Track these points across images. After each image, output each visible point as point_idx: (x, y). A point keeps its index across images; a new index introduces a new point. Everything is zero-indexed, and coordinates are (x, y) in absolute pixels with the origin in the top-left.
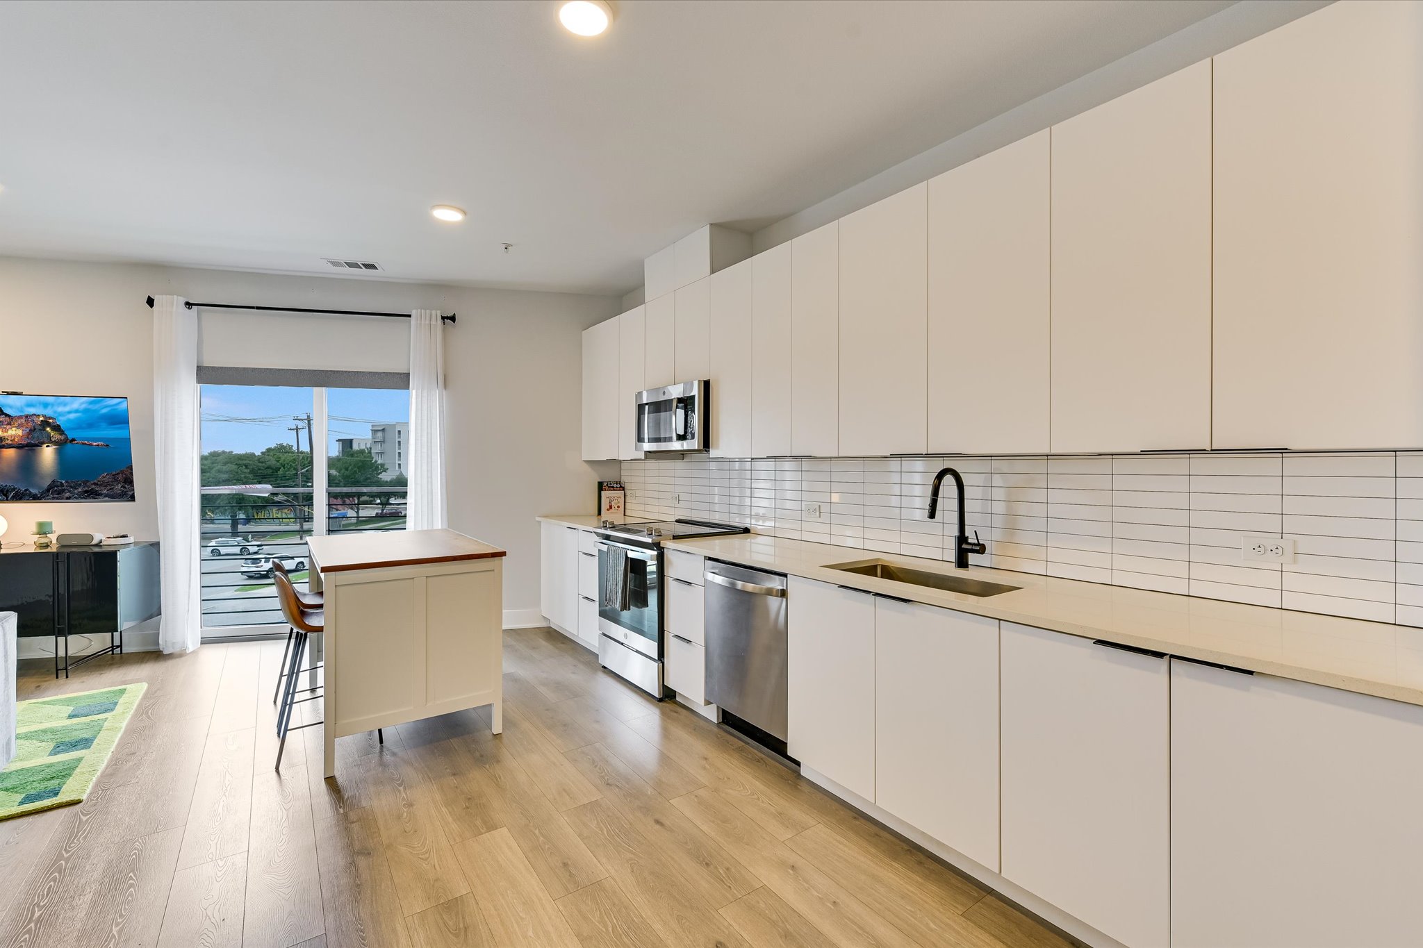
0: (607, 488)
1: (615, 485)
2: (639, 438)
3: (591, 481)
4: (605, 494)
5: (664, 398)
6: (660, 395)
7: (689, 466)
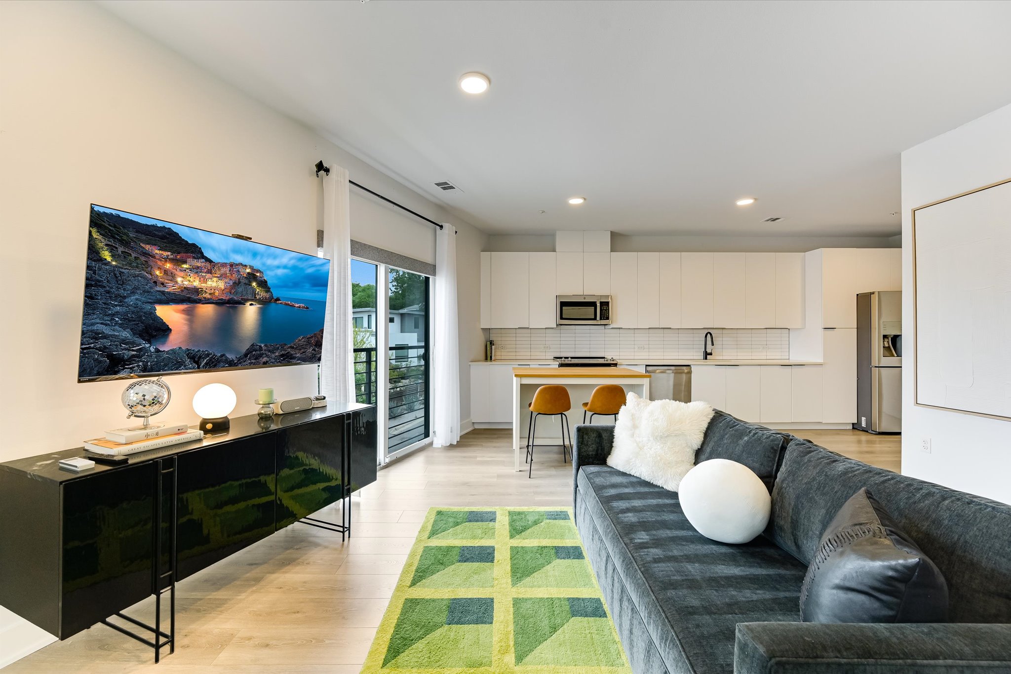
2: (562, 318)
3: (483, 341)
4: (493, 347)
5: (585, 300)
6: (582, 298)
7: (558, 331)
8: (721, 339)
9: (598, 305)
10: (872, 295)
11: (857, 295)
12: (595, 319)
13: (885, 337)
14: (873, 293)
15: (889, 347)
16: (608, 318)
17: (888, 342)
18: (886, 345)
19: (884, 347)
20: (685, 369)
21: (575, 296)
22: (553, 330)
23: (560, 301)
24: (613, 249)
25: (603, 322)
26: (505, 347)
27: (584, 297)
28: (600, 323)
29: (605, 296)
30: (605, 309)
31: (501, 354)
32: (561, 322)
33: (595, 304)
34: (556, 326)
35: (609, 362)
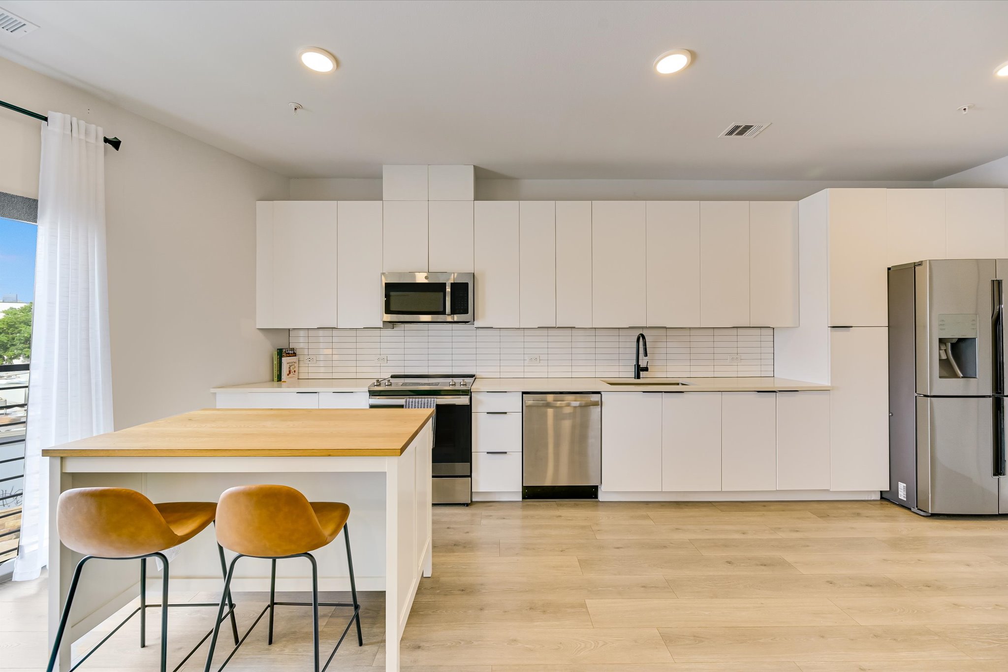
0: (286, 355)
1: (290, 352)
2: (388, 311)
3: (265, 349)
4: (285, 360)
5: (426, 281)
6: (421, 278)
7: (402, 333)
8: (664, 345)
9: (448, 289)
10: (917, 268)
11: (889, 269)
12: (444, 313)
13: (942, 341)
14: (920, 264)
15: (948, 360)
16: (466, 311)
17: (945, 350)
18: (944, 357)
19: (940, 360)
20: (595, 398)
21: (412, 273)
22: (377, 332)
23: (386, 283)
24: (479, 195)
25: (456, 318)
26: (315, 359)
27: (426, 275)
28: (452, 319)
29: (460, 274)
30: (461, 295)
31: (306, 370)
32: (388, 317)
33: (441, 287)
34: (381, 325)
35: (457, 387)
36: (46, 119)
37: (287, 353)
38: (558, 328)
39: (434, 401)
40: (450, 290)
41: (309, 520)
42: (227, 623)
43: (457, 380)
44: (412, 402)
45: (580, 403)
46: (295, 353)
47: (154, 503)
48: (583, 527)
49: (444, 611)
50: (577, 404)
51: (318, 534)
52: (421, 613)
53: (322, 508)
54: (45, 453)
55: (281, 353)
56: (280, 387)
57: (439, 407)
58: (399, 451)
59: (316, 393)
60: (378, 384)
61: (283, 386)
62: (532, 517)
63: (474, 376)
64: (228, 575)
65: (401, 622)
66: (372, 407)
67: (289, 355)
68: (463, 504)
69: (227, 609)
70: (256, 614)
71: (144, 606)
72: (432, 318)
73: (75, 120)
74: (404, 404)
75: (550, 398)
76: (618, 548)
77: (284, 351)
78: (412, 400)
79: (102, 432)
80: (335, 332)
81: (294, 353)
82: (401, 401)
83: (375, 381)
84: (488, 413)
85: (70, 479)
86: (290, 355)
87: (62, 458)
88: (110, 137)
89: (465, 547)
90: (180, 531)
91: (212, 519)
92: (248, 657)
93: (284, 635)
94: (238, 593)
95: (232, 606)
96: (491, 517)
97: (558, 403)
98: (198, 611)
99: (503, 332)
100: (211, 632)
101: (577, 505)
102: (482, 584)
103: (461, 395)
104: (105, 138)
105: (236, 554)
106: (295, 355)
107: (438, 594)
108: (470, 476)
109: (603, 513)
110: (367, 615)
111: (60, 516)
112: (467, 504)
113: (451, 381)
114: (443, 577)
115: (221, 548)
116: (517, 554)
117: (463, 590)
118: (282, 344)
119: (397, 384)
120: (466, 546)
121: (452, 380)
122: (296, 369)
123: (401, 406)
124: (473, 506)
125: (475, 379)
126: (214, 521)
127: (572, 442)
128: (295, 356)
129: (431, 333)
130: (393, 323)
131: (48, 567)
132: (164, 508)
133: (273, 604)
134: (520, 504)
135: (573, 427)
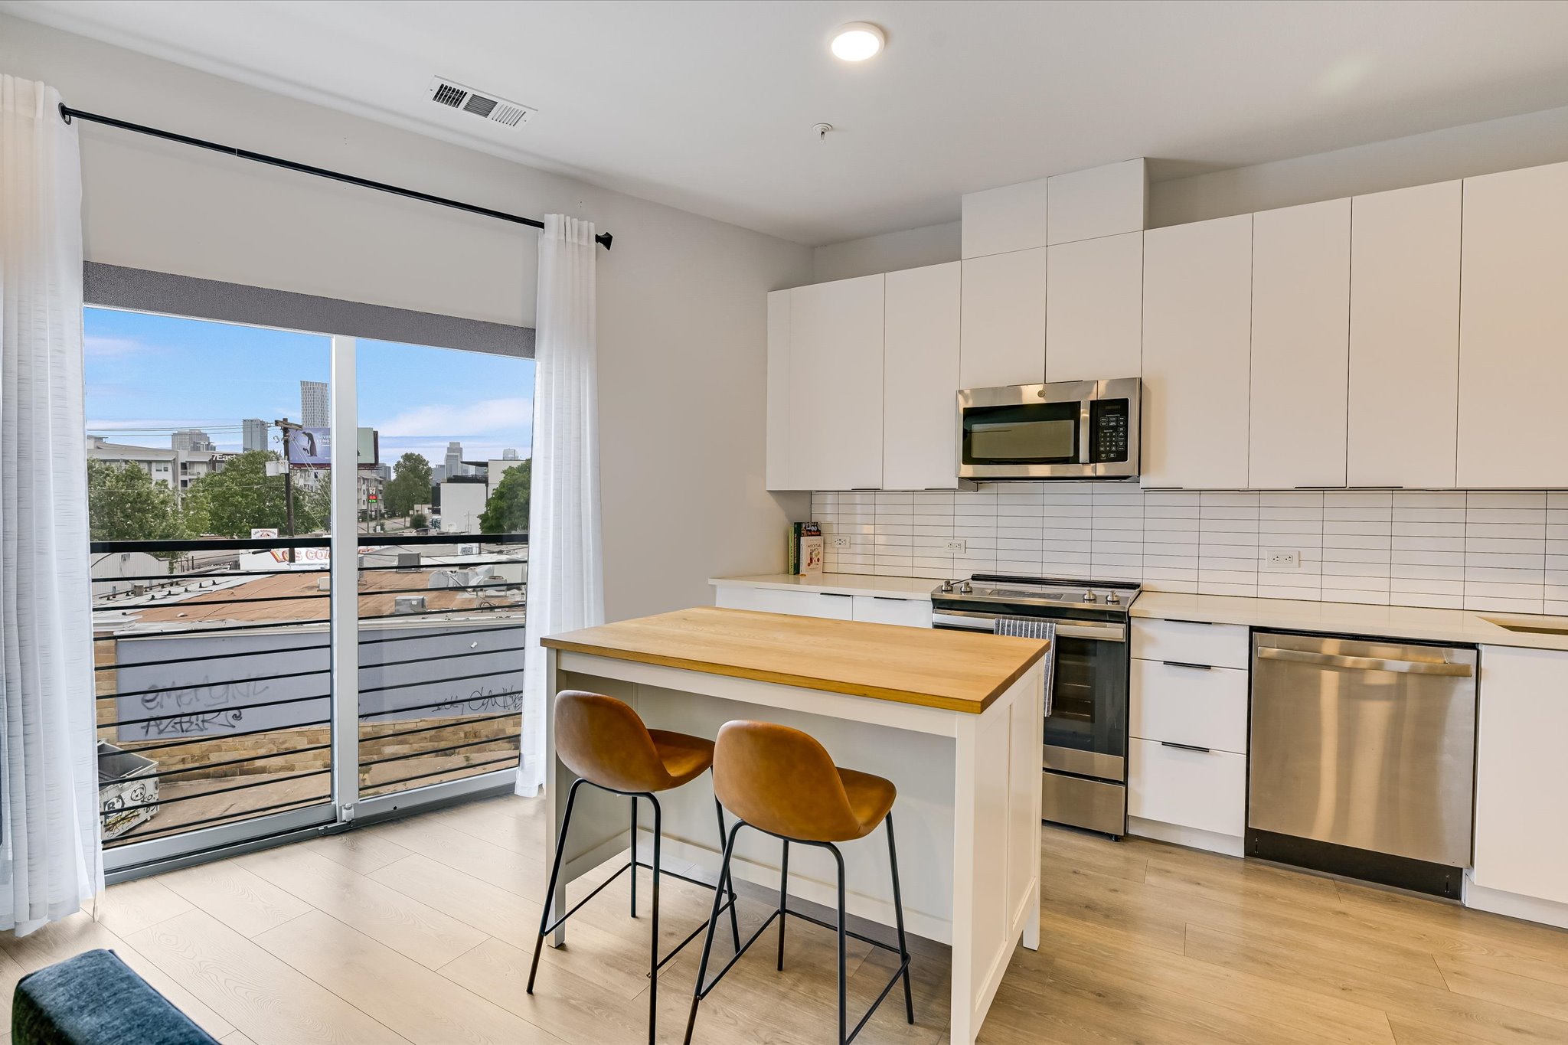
0: (805, 532)
1: (813, 528)
2: (968, 458)
3: (776, 522)
4: (805, 541)
5: (1042, 401)
6: (1031, 395)
7: (992, 499)
9: (1085, 414)
12: (1075, 459)
16: (1122, 456)
20: (1465, 657)
21: (1015, 389)
22: (948, 498)
23: (964, 409)
24: (1156, 216)
25: (1101, 469)
26: (848, 540)
27: (1041, 389)
28: (1093, 471)
29: (1114, 383)
30: (1112, 424)
31: (837, 558)
32: (968, 471)
33: (1071, 410)
34: (955, 484)
35: (1099, 606)
36: (541, 225)
37: (807, 531)
38: (1353, 488)
39: (1051, 627)
40: (1088, 416)
41: (833, 792)
42: (724, 918)
43: (1097, 591)
44: (1009, 626)
45: (1412, 666)
46: (820, 531)
47: (647, 727)
48: (1408, 954)
49: (1061, 1021)
50: (1405, 666)
51: (847, 819)
52: (1017, 1008)
53: (853, 779)
54: (544, 642)
55: (800, 530)
56: (798, 583)
57: (1059, 639)
58: (979, 705)
59: (849, 596)
60: (949, 588)
61: (801, 582)
62: (1270, 898)
63: (1138, 586)
64: (728, 847)
65: (977, 1008)
66: (937, 626)
67: (810, 533)
68: (1109, 836)
69: (725, 899)
70: (762, 920)
71: (634, 864)
72: (1052, 471)
73: (568, 218)
74: (994, 627)
75: (1330, 647)
76: (1517, 1030)
77: (804, 526)
78: (1006, 621)
79: (592, 626)
80: (879, 497)
81: (818, 530)
82: (989, 622)
83: (943, 583)
84: (1166, 663)
85: (565, 679)
86: (813, 533)
87: (558, 651)
88: (601, 234)
89: (1107, 916)
90: (674, 772)
91: (708, 763)
92: (751, 977)
93: (799, 965)
94: (740, 881)
95: (732, 897)
96: (1169, 874)
97: (1349, 661)
98: (692, 891)
99: (1206, 499)
100: (706, 924)
101: (1395, 901)
102: (1141, 997)
103: (1107, 621)
104: (597, 235)
105: (738, 820)
106: (818, 533)
107: (1049, 985)
108: (1125, 783)
109: (1476, 937)
110: (922, 977)
111: (556, 722)
112: (1116, 836)
113: (1087, 592)
114: (1062, 958)
115: (719, 806)
116: (1226, 963)
117: (1100, 995)
118: (802, 518)
119: (982, 590)
120: (1115, 916)
121: (1089, 590)
122: (821, 556)
123: (990, 631)
124: (1130, 843)
125: (1141, 592)
126: (712, 767)
127: (1392, 753)
128: (820, 535)
129: (1048, 499)
130: (977, 482)
131: (544, 786)
132: (659, 736)
133: (783, 911)
134: (1241, 864)
135: (1396, 720)
